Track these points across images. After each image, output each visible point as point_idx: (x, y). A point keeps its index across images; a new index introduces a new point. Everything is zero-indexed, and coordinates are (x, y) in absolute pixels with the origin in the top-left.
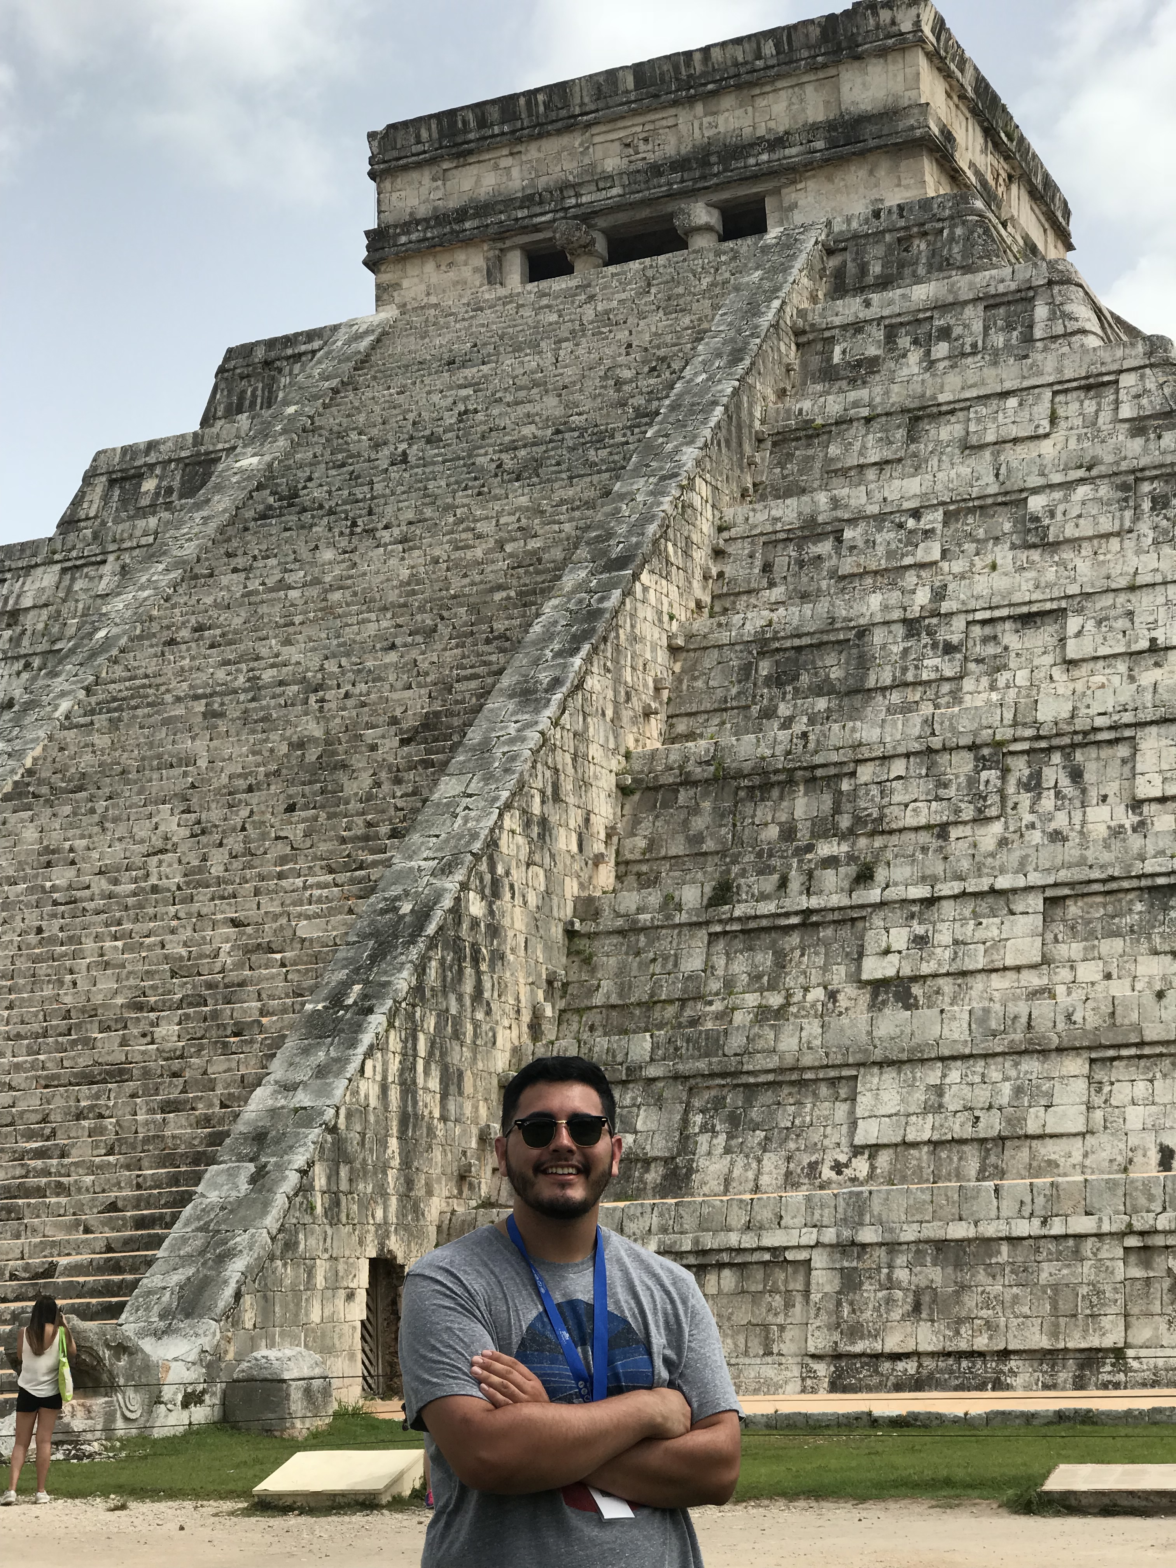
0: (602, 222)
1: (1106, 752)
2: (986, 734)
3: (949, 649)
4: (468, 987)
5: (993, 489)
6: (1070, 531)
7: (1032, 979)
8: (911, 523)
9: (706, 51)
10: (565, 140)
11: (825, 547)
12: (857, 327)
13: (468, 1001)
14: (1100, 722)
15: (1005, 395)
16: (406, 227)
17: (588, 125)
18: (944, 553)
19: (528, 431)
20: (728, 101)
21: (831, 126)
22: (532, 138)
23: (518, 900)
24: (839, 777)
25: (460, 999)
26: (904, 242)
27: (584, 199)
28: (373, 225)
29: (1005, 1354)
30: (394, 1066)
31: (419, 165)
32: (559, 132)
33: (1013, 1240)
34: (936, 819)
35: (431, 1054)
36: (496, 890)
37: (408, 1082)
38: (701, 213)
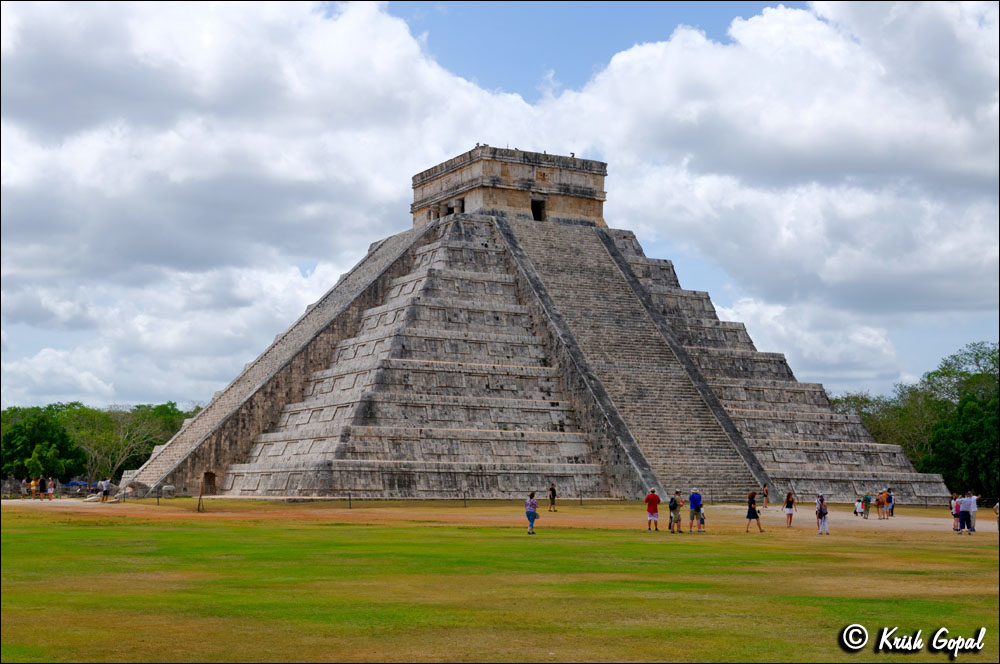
0: (441, 203)
4: (241, 426)
9: (453, 160)
13: (240, 429)
16: (416, 203)
17: (440, 177)
18: (377, 325)
21: (470, 181)
22: (433, 181)
23: (260, 408)
25: (237, 429)
27: (439, 198)
28: (412, 202)
31: (419, 186)
32: (436, 179)
35: (226, 438)
36: (252, 407)
37: (218, 444)
38: (453, 203)
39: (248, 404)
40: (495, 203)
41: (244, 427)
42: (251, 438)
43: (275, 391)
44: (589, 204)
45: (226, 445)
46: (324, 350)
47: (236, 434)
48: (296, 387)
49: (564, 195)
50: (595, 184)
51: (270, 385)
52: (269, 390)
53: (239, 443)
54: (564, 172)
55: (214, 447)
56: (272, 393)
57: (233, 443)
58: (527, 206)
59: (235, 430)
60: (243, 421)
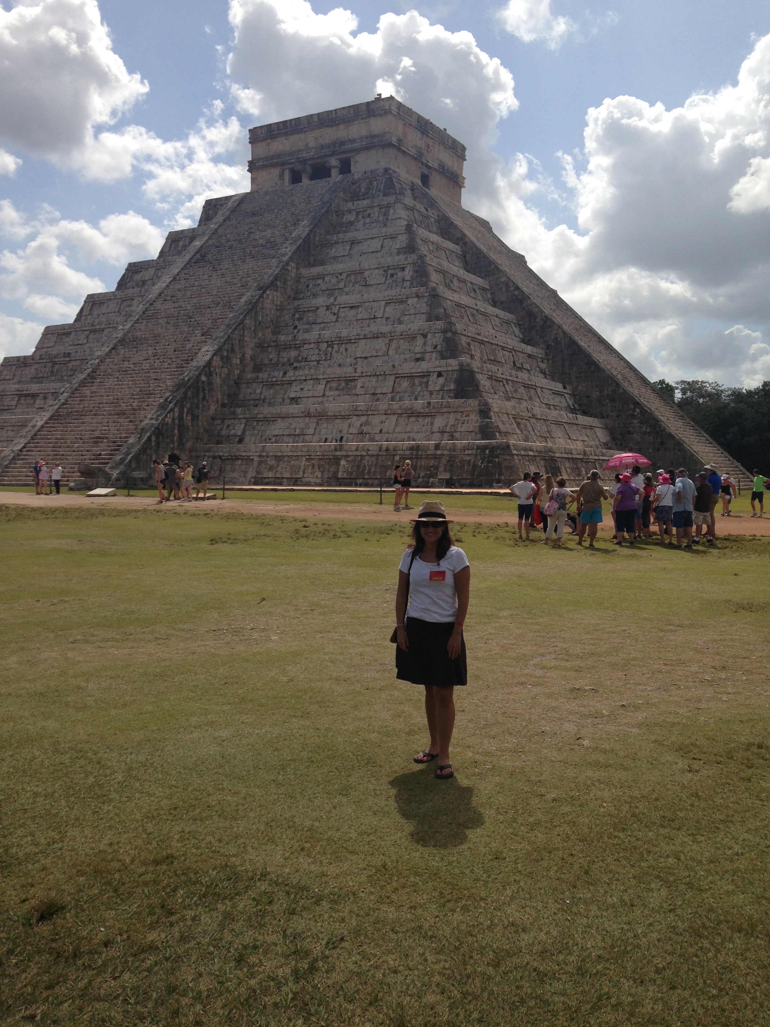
0: (309, 162)
1: (353, 345)
2: (330, 340)
3: (334, 314)
4: (201, 396)
5: (358, 269)
6: (371, 283)
7: (320, 399)
8: (339, 277)
9: (336, 110)
10: (299, 136)
11: (320, 281)
12: (350, 212)
13: (200, 400)
14: (353, 338)
15: (372, 238)
16: (258, 160)
17: (306, 132)
18: (345, 285)
19: (261, 241)
20: (342, 127)
21: (367, 137)
22: (291, 134)
23: (218, 376)
24: (300, 347)
25: (198, 400)
26: (371, 183)
27: (304, 155)
28: (250, 159)
29: (283, 478)
30: (177, 414)
31: (262, 141)
32: (298, 133)
33: (288, 456)
34: (318, 359)
35: (188, 411)
36: (211, 374)
37: (181, 418)
38: (334, 162)
39: (207, 369)
41: (204, 398)
42: (212, 412)
43: (231, 356)
45: (188, 419)
46: (270, 310)
47: (197, 407)
48: (249, 353)
49: (441, 173)
50: (458, 167)
51: (226, 347)
52: (225, 353)
53: (200, 418)
55: (177, 421)
56: (228, 357)
57: (195, 418)
58: (418, 177)
59: (196, 401)
60: (204, 390)
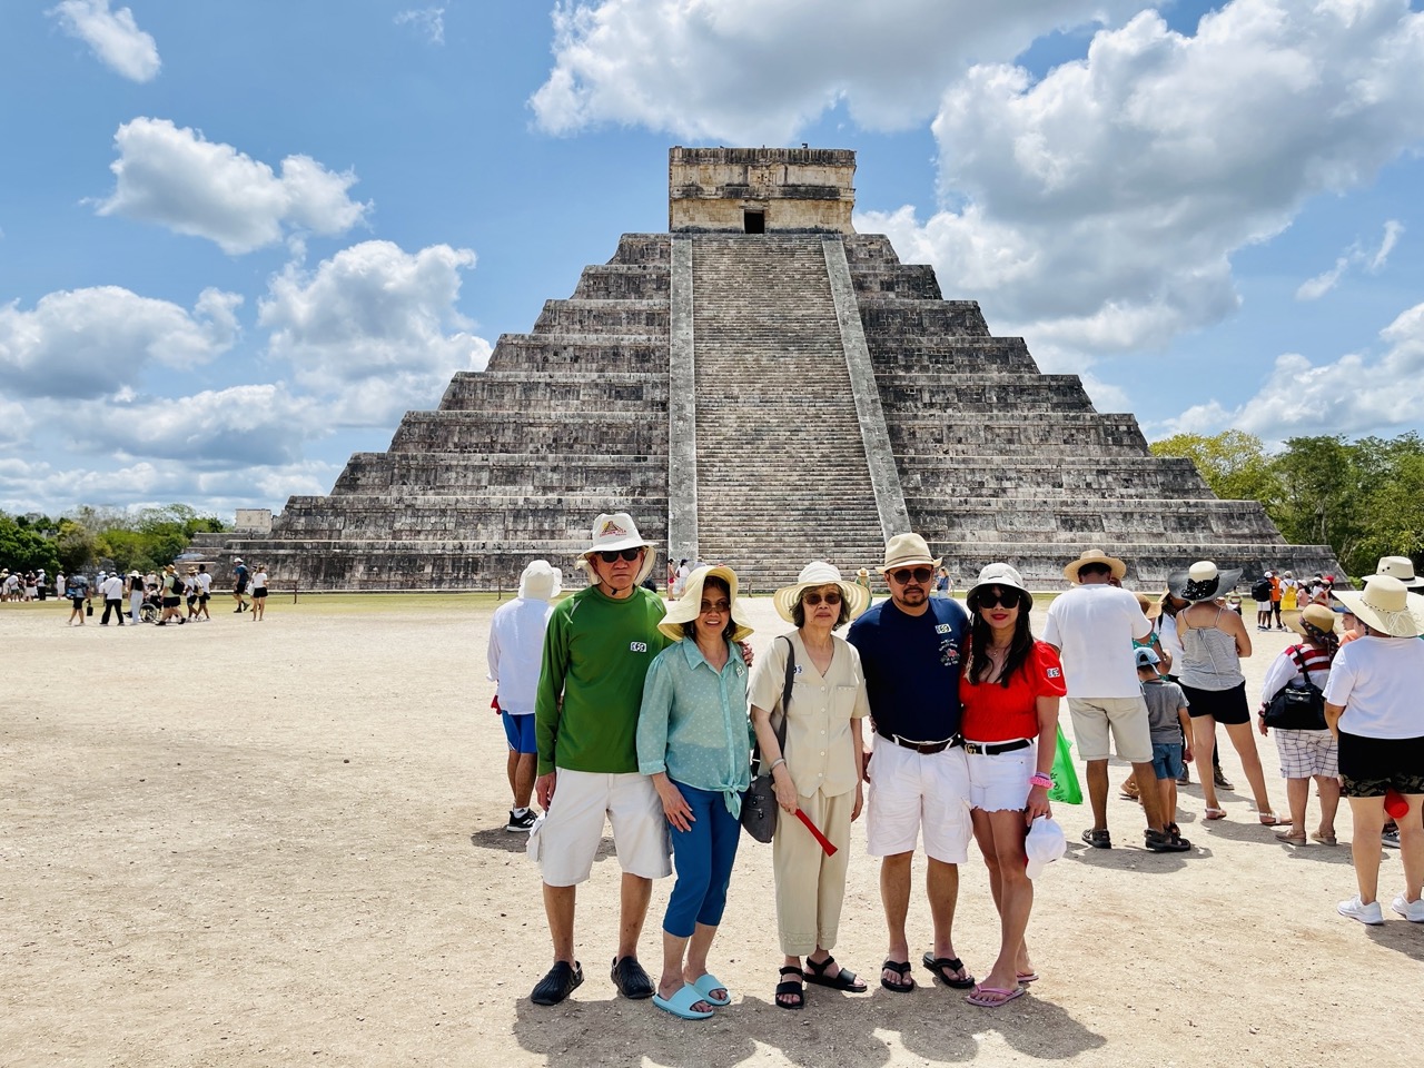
40: (692, 219)
44: (830, 207)
49: (791, 198)
50: (840, 180)
54: (791, 168)
58: (739, 219)
